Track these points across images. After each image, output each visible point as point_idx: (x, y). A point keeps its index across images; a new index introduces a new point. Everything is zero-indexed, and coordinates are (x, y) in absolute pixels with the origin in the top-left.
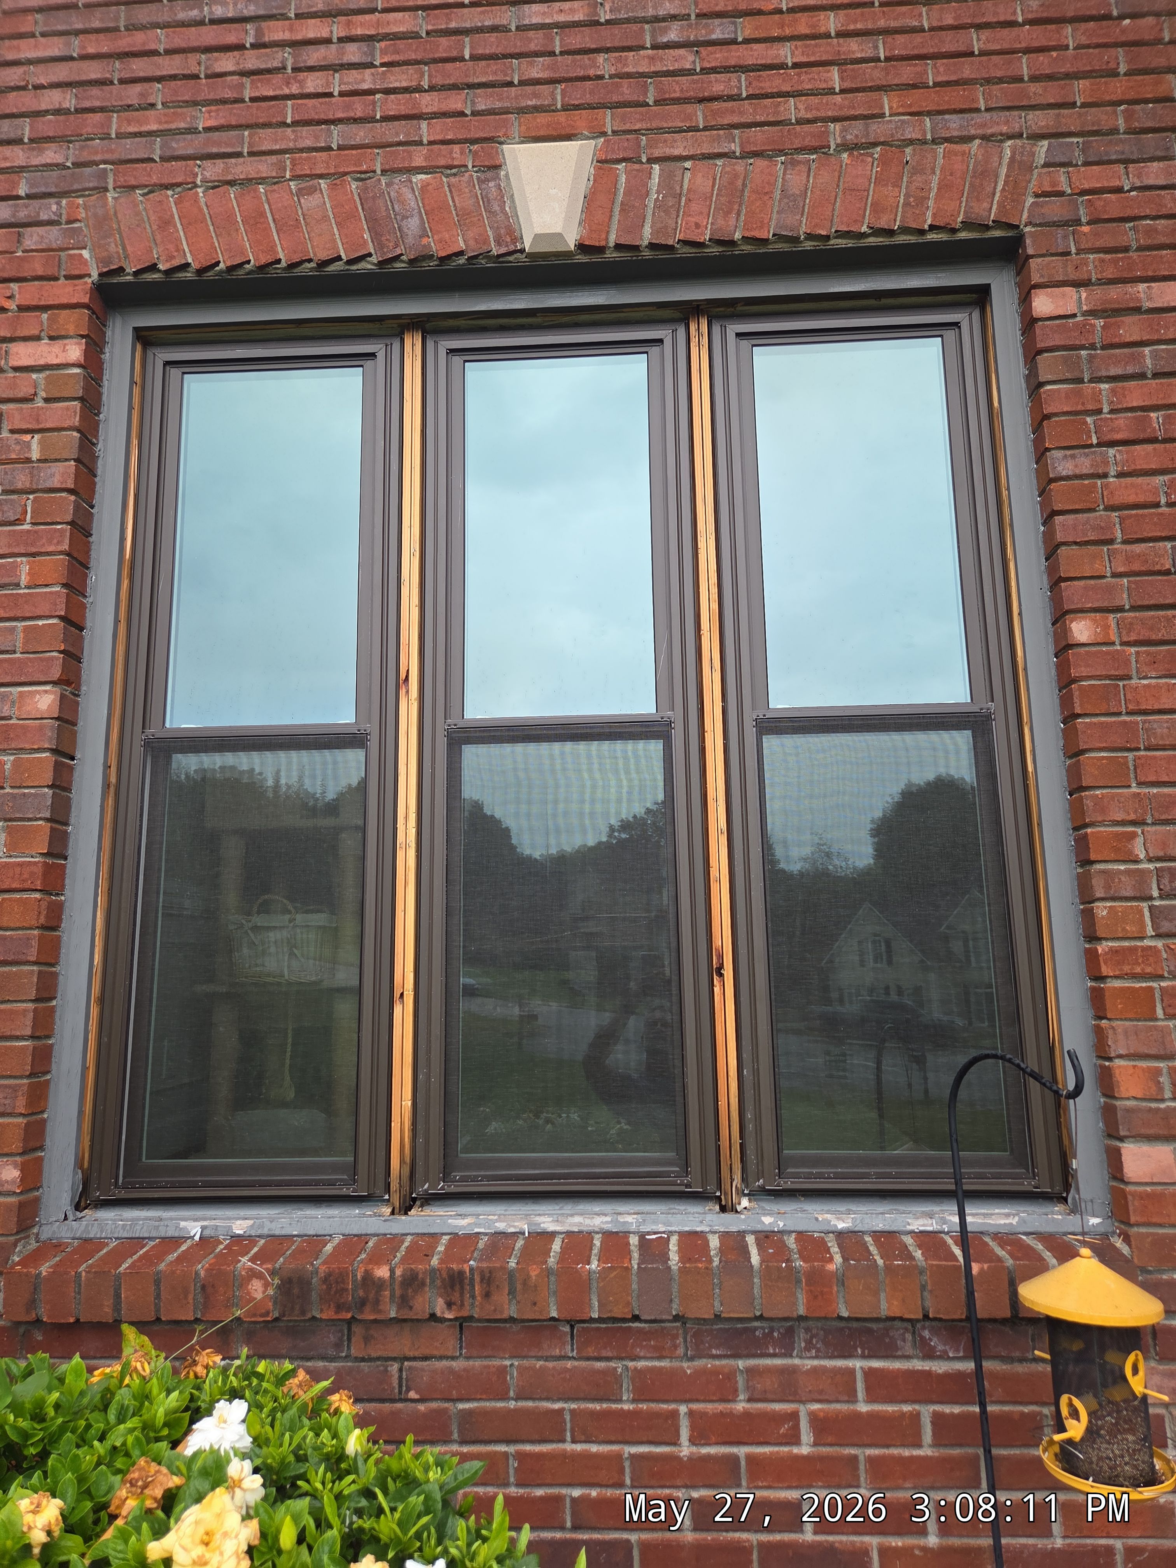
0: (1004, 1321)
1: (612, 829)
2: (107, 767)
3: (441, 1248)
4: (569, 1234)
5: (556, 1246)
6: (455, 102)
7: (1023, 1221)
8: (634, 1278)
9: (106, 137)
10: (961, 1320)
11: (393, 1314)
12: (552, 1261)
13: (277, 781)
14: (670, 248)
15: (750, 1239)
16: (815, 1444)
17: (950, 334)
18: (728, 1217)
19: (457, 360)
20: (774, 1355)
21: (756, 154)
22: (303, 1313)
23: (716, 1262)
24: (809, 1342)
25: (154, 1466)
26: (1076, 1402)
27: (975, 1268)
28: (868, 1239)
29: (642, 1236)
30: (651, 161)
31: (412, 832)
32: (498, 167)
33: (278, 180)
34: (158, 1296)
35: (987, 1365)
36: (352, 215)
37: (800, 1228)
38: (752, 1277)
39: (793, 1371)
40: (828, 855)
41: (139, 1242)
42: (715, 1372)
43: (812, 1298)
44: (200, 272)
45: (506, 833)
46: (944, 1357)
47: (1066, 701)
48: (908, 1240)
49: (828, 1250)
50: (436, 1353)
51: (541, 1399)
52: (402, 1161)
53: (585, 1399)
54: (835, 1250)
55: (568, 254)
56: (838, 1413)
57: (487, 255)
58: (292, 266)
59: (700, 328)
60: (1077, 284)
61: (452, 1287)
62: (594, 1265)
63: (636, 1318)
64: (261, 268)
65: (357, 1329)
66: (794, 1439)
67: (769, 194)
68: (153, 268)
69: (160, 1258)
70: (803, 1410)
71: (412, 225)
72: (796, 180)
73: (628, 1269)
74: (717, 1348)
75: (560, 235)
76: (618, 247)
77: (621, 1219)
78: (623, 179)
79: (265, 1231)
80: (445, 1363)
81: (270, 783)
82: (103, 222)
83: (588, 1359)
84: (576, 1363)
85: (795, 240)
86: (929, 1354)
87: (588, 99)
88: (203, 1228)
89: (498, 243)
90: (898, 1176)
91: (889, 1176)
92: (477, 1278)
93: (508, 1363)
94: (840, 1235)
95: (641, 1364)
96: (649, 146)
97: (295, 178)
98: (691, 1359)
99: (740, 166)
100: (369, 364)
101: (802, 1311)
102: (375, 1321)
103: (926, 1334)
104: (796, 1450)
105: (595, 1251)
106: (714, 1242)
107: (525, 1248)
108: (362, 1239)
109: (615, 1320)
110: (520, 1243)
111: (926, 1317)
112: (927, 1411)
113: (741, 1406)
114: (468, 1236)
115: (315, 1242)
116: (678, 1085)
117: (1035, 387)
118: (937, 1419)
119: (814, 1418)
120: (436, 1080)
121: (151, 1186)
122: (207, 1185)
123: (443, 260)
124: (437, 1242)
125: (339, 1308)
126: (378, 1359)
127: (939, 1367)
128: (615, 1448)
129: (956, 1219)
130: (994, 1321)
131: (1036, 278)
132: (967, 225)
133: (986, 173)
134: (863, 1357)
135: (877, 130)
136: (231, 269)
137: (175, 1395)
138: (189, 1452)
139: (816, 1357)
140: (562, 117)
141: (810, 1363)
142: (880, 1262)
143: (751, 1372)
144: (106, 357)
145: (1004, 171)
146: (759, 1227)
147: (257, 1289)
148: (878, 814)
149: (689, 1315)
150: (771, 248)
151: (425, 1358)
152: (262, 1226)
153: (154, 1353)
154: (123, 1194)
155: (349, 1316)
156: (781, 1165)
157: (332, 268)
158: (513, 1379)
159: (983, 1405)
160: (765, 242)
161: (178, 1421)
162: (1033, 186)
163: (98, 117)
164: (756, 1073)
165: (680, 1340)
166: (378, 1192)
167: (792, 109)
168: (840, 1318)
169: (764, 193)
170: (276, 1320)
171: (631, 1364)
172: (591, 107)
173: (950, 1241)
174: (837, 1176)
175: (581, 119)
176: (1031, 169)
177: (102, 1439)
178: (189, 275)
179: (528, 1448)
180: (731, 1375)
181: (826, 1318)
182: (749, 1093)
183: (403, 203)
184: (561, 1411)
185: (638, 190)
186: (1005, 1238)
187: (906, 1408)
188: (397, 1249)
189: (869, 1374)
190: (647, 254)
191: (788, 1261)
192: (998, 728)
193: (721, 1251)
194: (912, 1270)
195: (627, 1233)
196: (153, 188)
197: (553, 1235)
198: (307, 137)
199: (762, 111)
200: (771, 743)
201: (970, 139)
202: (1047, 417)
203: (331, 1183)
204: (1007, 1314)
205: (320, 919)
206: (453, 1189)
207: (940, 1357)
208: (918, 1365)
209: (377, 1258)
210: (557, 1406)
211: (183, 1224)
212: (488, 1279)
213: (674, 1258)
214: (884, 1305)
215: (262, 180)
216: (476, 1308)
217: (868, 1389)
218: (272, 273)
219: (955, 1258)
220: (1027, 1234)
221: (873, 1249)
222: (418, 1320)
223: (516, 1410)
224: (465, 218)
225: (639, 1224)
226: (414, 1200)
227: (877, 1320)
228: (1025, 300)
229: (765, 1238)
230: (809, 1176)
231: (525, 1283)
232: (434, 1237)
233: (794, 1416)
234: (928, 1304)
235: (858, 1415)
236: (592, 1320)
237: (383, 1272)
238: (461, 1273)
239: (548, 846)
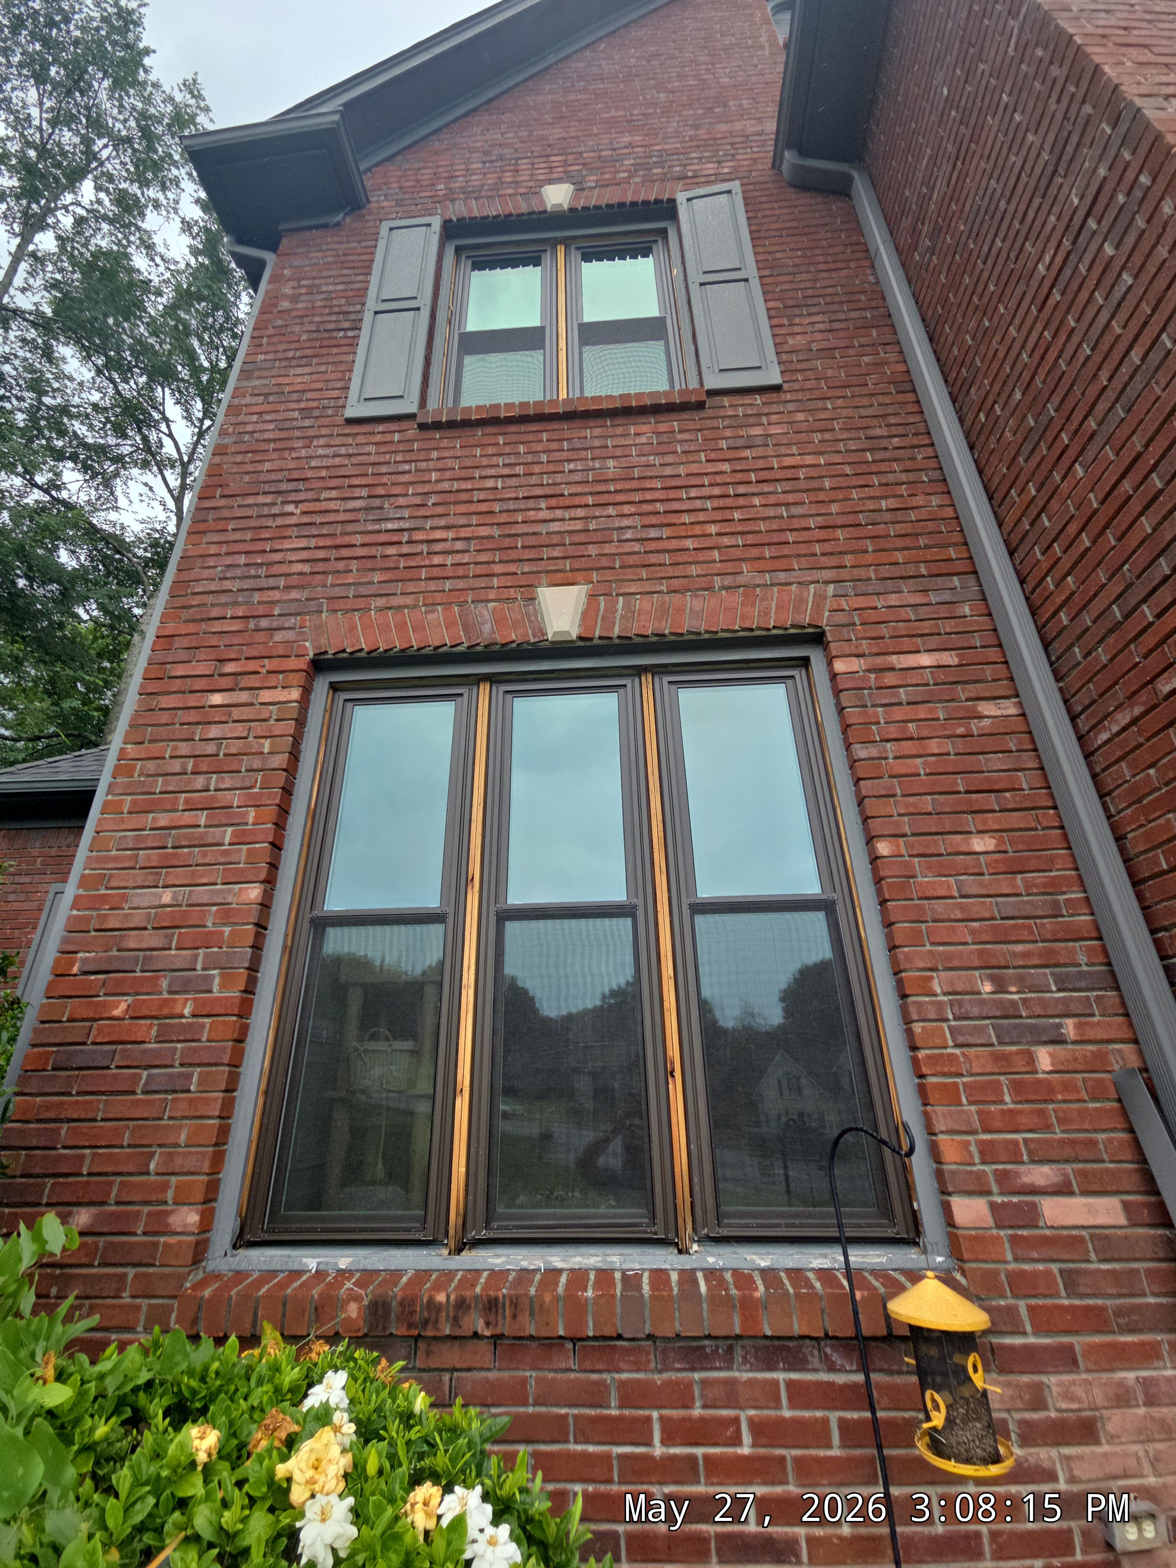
0: (883, 1339)
1: (604, 996)
2: (286, 935)
3: (482, 1280)
4: (572, 1270)
5: (563, 1279)
6: (512, 568)
7: (889, 1259)
8: (618, 1303)
9: (325, 586)
10: (851, 1338)
11: (447, 1332)
12: (560, 1290)
13: (383, 961)
14: (630, 638)
15: (700, 1275)
16: (754, 1445)
17: (790, 682)
18: (683, 1257)
19: (509, 697)
20: (719, 1369)
21: (675, 591)
22: (384, 1329)
23: (676, 1291)
24: (745, 1358)
25: (281, 1415)
26: (937, 1397)
27: (858, 1295)
28: (782, 1274)
29: (624, 1272)
30: (618, 595)
31: (472, 977)
32: (534, 599)
33: (416, 606)
34: (284, 1315)
35: (874, 1376)
36: (455, 623)
37: (735, 1266)
38: (701, 1302)
39: (733, 1382)
40: (752, 1015)
41: (274, 1273)
42: (677, 1383)
43: (745, 1319)
44: (369, 653)
45: (532, 999)
46: (842, 1370)
47: (879, 892)
48: (811, 1275)
49: (754, 1282)
50: (478, 1365)
51: (551, 1405)
52: (457, 1214)
53: (583, 1405)
54: (759, 1282)
55: (572, 642)
56: (769, 1418)
57: (528, 643)
58: (419, 649)
59: (647, 679)
60: (858, 656)
61: (490, 1309)
62: (590, 1293)
63: (620, 1337)
64: (403, 650)
65: (422, 1345)
66: (737, 1441)
67: (683, 611)
68: (344, 651)
69: (288, 1285)
70: (745, 1415)
71: (487, 628)
72: (697, 604)
73: (613, 1296)
74: (678, 1361)
75: (568, 633)
76: (600, 638)
77: (609, 1259)
78: (602, 604)
79: (361, 1267)
80: (483, 1374)
81: (378, 963)
82: (318, 629)
83: (586, 1371)
84: (578, 1375)
85: (699, 634)
86: (832, 1368)
87: (583, 566)
88: (319, 1264)
89: (534, 636)
90: (801, 1226)
91: (793, 1226)
92: (507, 1302)
93: (528, 1374)
94: (763, 1271)
95: (624, 1376)
96: (617, 587)
97: (424, 605)
98: (660, 1372)
99: (667, 598)
100: (459, 699)
101: (738, 1331)
102: (435, 1338)
103: (828, 1350)
104: (739, 1451)
105: (591, 1283)
106: (674, 1277)
107: (541, 1281)
108: (428, 1272)
109: (605, 1338)
110: (538, 1277)
111: (827, 1336)
112: (834, 1416)
113: (697, 1412)
114: (501, 1271)
115: (395, 1275)
116: (647, 1156)
117: (841, 710)
118: (842, 1422)
119: (751, 1421)
120: (483, 1152)
121: (286, 1231)
122: (324, 1230)
123: (503, 645)
124: (480, 1277)
125: (410, 1326)
126: (435, 1370)
127: (840, 1379)
128: (605, 1448)
129: (842, 1259)
130: (875, 1338)
131: (834, 653)
132: (793, 626)
133: (801, 601)
134: (785, 1370)
135: (740, 580)
136: (386, 651)
137: (297, 1369)
138: (305, 1410)
139: (751, 1370)
140: (570, 575)
141: (745, 1376)
142: (791, 1290)
143: (704, 1382)
144: (312, 697)
145: (811, 600)
146: (706, 1266)
147: (353, 1310)
148: (784, 986)
149: (657, 1334)
150: (686, 638)
151: (469, 1370)
152: (359, 1262)
153: (282, 1345)
154: (267, 1237)
155: (416, 1333)
156: (719, 1217)
157: (441, 650)
158: (532, 1388)
159: (874, 1413)
160: (682, 635)
161: (299, 1386)
162: (827, 607)
163: (321, 577)
164: (699, 1147)
165: (652, 1356)
166: (440, 1237)
167: (694, 570)
168: (766, 1337)
169: (681, 610)
170: (365, 1335)
171: (616, 1376)
172: (585, 570)
173: (840, 1276)
174: (759, 1226)
175: (580, 576)
176: (825, 598)
177: (245, 1399)
178: (363, 654)
179: (542, 1447)
180: (689, 1385)
181: (755, 1337)
182: (695, 1163)
183: (482, 616)
184: (565, 1416)
185: (611, 610)
186: (879, 1273)
187: (819, 1414)
188: (452, 1280)
189: (790, 1384)
190: (617, 641)
191: (727, 1289)
192: (840, 908)
193: (680, 1283)
194: (814, 1297)
195: (613, 1270)
196: (347, 611)
197: (560, 1271)
198: (432, 586)
199: (679, 571)
200: (698, 919)
201: (791, 584)
202: (849, 726)
203: (409, 1230)
204: (883, 1332)
205: (408, 1045)
206: (491, 1235)
207: (839, 1370)
208: (825, 1377)
209: (438, 1286)
210: (563, 1411)
211: (305, 1260)
212: (515, 1303)
213: (646, 1288)
214: (796, 1326)
215: (407, 607)
216: (505, 1327)
217: (790, 1398)
218: (409, 653)
219: (843, 1288)
220: (894, 1270)
221: (786, 1282)
222: (465, 1338)
223: (532, 1416)
224: (516, 624)
225: (621, 1263)
226: (465, 1244)
227: (791, 1338)
228: (830, 664)
229: (711, 1273)
230: (739, 1226)
231: (541, 1306)
232: (478, 1272)
233: (736, 1421)
234: (827, 1324)
235: (783, 1420)
236: (588, 1338)
237: (441, 1298)
238: (496, 1299)
239: (559, 1008)
